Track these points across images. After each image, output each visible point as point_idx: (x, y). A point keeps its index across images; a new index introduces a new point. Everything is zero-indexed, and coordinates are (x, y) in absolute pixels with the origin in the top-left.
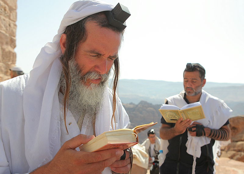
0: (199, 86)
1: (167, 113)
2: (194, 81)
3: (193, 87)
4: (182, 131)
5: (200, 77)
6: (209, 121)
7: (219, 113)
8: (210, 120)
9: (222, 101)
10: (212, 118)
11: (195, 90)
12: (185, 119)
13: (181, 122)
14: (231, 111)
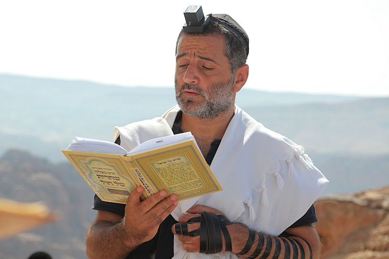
0: (221, 85)
1: (90, 166)
2: (208, 64)
3: (204, 85)
4: (145, 233)
5: (226, 55)
6: (246, 205)
7: (281, 182)
8: (250, 204)
9: (297, 147)
10: (257, 196)
11: (207, 98)
12: (153, 190)
13: (142, 200)
14: (324, 180)
